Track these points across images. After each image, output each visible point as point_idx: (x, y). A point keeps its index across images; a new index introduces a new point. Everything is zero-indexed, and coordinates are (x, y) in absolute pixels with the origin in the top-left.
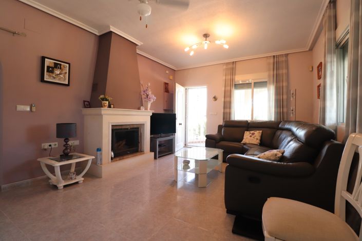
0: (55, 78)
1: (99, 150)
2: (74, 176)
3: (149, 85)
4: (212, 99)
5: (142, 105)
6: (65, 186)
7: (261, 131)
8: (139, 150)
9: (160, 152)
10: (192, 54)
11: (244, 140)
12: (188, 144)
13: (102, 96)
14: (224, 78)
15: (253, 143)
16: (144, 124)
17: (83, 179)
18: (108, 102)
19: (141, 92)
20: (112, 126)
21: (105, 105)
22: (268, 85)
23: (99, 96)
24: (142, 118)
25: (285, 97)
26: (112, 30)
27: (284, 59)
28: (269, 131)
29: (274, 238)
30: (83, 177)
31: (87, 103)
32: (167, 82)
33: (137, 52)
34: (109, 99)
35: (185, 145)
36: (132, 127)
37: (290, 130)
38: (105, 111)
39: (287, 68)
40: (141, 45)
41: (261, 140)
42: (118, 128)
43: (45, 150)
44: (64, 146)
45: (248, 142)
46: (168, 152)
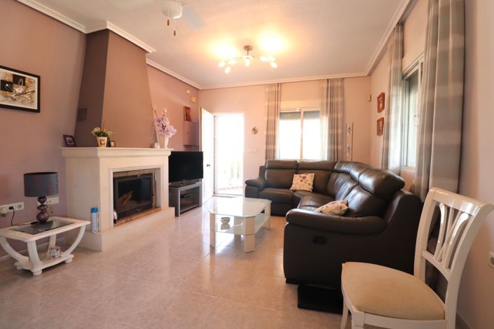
0: (15, 100)
1: (94, 210)
2: (57, 253)
3: (166, 111)
4: (251, 132)
5: (157, 142)
6: (44, 270)
7: (313, 174)
8: (153, 205)
9: (182, 206)
10: (228, 71)
11: (293, 186)
12: (218, 192)
13: (97, 130)
14: (267, 104)
15: (305, 189)
16: (159, 169)
17: (72, 256)
18: (106, 138)
19: (153, 122)
20: (114, 173)
21: (103, 142)
22: (320, 116)
23: (93, 129)
24: (156, 160)
25: (340, 131)
26: (108, 27)
27: (339, 84)
28: (323, 174)
29: (363, 313)
30: (72, 253)
31: (71, 139)
32: (188, 106)
33: (147, 63)
34: (109, 133)
35: (214, 193)
36: (142, 173)
37: (347, 173)
38: (102, 152)
39: (343, 96)
40: (154, 52)
41: (314, 186)
42: (122, 175)
43: (4, 215)
44: (39, 208)
45: (298, 188)
46: (193, 204)
